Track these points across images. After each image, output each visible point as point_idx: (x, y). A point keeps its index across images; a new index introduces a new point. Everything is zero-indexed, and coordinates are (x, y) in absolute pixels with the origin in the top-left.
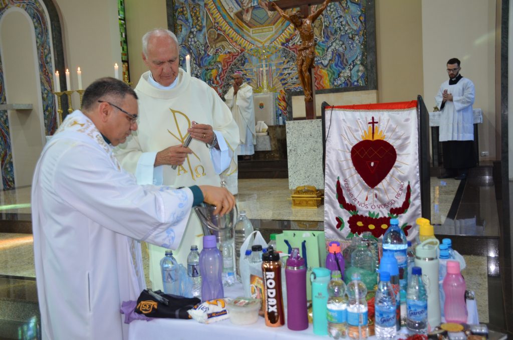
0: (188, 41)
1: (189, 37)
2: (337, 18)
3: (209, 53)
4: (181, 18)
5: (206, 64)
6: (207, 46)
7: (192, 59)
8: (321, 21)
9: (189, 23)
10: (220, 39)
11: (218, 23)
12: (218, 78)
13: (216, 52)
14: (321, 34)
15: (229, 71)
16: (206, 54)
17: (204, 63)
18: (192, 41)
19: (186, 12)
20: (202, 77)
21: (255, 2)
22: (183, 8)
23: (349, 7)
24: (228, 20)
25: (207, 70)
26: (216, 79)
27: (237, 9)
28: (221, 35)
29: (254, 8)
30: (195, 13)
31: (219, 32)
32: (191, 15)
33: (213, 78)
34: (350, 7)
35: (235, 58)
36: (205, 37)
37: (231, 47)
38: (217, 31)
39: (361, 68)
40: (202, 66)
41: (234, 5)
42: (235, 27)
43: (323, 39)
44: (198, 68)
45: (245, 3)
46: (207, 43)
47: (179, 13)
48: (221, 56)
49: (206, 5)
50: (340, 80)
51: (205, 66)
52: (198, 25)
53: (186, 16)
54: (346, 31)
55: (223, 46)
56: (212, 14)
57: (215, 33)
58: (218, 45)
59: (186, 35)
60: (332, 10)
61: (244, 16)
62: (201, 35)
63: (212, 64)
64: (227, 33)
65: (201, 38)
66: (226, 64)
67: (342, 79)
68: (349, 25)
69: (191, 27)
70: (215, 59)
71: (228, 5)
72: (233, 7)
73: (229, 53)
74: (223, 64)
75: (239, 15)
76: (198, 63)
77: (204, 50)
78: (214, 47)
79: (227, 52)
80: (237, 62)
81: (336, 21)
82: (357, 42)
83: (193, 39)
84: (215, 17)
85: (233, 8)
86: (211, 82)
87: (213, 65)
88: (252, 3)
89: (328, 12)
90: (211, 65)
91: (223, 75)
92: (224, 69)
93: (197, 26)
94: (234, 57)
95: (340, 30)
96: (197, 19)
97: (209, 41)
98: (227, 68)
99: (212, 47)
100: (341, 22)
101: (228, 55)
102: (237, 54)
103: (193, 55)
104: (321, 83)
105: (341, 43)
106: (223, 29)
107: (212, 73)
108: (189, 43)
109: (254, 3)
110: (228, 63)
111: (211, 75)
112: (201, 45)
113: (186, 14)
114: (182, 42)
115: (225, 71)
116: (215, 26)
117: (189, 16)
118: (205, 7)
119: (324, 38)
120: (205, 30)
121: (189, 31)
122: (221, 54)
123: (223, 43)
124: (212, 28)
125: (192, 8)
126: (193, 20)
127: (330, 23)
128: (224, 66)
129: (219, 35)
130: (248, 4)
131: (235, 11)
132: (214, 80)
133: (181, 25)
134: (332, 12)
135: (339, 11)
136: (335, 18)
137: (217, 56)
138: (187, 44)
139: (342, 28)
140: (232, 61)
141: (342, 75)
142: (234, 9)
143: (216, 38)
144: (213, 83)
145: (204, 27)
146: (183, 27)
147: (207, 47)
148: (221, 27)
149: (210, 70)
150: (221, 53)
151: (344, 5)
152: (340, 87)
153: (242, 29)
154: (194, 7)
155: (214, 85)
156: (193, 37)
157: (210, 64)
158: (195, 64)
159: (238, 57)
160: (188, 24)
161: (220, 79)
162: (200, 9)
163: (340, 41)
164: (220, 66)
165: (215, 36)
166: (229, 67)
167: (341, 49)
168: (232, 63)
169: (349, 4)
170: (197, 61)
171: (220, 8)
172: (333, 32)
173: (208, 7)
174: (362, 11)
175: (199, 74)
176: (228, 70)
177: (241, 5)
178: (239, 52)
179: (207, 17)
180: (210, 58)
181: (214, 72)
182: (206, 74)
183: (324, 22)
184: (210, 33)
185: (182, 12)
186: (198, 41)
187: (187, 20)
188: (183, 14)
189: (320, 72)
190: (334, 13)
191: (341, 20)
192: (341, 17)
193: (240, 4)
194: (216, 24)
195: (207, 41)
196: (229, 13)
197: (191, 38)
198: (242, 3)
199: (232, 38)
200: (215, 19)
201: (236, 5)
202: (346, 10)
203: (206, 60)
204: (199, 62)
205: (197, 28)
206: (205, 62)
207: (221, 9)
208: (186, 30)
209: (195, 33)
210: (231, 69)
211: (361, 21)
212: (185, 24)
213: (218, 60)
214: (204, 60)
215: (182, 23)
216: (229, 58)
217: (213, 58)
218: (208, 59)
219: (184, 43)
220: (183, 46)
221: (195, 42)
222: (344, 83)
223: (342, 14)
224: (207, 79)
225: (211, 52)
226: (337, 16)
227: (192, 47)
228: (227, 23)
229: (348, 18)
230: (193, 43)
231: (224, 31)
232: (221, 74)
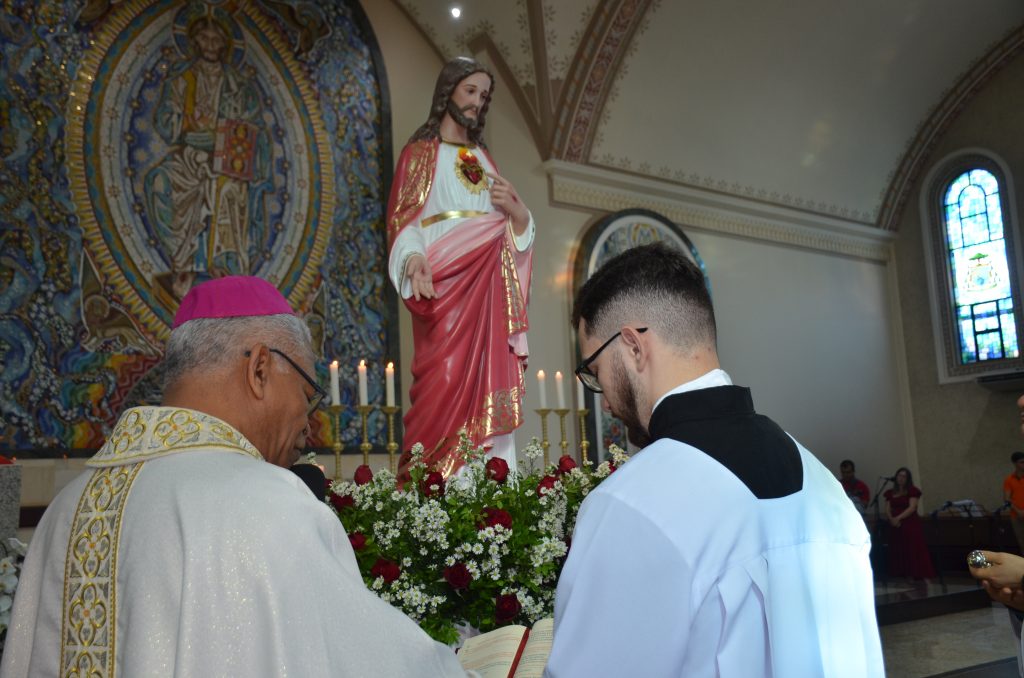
0: (30, 310)
1: (34, 301)
2: (345, 328)
3: (86, 347)
4: (14, 253)
5: (74, 369)
6: (80, 329)
7: (37, 353)
8: (321, 328)
9: (37, 270)
10: (116, 320)
11: (113, 287)
12: (104, 404)
13: (105, 348)
14: (319, 350)
15: (134, 392)
16: (78, 348)
17: (69, 365)
18: (39, 311)
19: (28, 244)
20: (61, 397)
21: (202, 265)
22: (21, 232)
23: (363, 315)
24: (138, 286)
25: (79, 382)
26: (99, 405)
27: (160, 268)
28: (120, 312)
29: (198, 275)
30: (55, 253)
31: (114, 305)
32: (44, 255)
33: (91, 401)
34: (366, 314)
35: (149, 367)
36: (78, 310)
37: (141, 341)
38: (110, 302)
39: (382, 416)
40: (63, 372)
41: (154, 260)
42: (153, 303)
43: (323, 358)
44: (53, 376)
45: (178, 262)
46: (81, 323)
47: (8, 240)
48: (117, 358)
49: (85, 242)
50: (350, 432)
51: (72, 374)
52: (63, 280)
53: (28, 253)
54: (360, 352)
55: (122, 338)
56: (100, 265)
57: (105, 306)
58: (110, 333)
59: (24, 296)
60: (338, 312)
61: (175, 286)
62: (67, 303)
63: (93, 371)
64: (134, 310)
65: (67, 310)
66: (127, 376)
67: (353, 431)
68: (363, 343)
69: (41, 279)
70: (99, 361)
71: (141, 257)
72: (151, 261)
73: (137, 353)
74: (119, 375)
75: (165, 281)
76: (52, 363)
77: (73, 338)
78: (99, 334)
79: (131, 351)
80: (154, 375)
81: (344, 332)
82: (376, 372)
83: (43, 309)
84: (106, 271)
85: (151, 265)
86: (87, 411)
87: (94, 374)
88: (195, 266)
89: (333, 315)
90: (90, 374)
91: (118, 398)
92: (121, 385)
93: (59, 282)
94: (147, 365)
95: (351, 349)
96: (60, 265)
97: (87, 321)
98: (130, 385)
99: (94, 335)
100: (352, 336)
101: (134, 357)
102: (156, 358)
103: (40, 343)
104: (320, 436)
105: (352, 370)
106: (126, 300)
107: (89, 391)
108: (33, 315)
109: (198, 266)
110: (131, 374)
111: (88, 395)
112: (66, 325)
113: (30, 247)
114: (11, 309)
115: (123, 391)
116: (105, 291)
117: (36, 253)
118: (83, 245)
119: (325, 356)
120: (79, 294)
121: (34, 287)
122: (116, 354)
123: (124, 331)
124: (98, 293)
125: (48, 241)
126: (48, 267)
127: (335, 333)
128: (123, 379)
129: (114, 313)
130: (185, 265)
131: (156, 271)
132: (95, 406)
133: (13, 270)
134: (338, 316)
135: (349, 316)
136: (343, 326)
137: (106, 355)
138: (25, 316)
139: (353, 346)
140: (143, 371)
141: (352, 424)
142: (155, 266)
143: (106, 316)
144: (91, 413)
145: (77, 287)
146: (16, 274)
147: (79, 332)
148: (121, 297)
149: (84, 385)
150: (119, 350)
151: (357, 309)
152: (350, 445)
153: (168, 310)
154: (52, 238)
155: (93, 419)
156: (45, 304)
157: (85, 369)
158: (44, 364)
159: (156, 366)
160: (33, 272)
161: (110, 406)
162: (68, 246)
163: (350, 366)
164: (111, 378)
165: (104, 312)
166: (135, 384)
167: (351, 380)
168: (142, 376)
169: (364, 309)
170: (52, 358)
171: (121, 257)
172: (340, 349)
173: (91, 247)
174: (382, 325)
175: (53, 389)
176: (131, 390)
177: (170, 263)
178: (159, 356)
179: (87, 268)
180: (88, 356)
181: (95, 390)
182: (73, 393)
183: (326, 330)
184: (92, 305)
185: (19, 241)
186: (58, 314)
187: (30, 262)
188: (21, 247)
189: (318, 416)
190: (341, 318)
191: (353, 331)
192: (351, 327)
193: (169, 260)
194: (108, 288)
195: (84, 319)
196: (143, 273)
197: (39, 305)
198: (173, 260)
199: (146, 325)
200: (107, 276)
201: (159, 260)
202: (360, 319)
203: (76, 360)
204: (56, 362)
205: (56, 285)
206: (73, 364)
207: (124, 259)
208: (27, 283)
209: (50, 295)
210: (140, 387)
211: (381, 340)
212: (22, 269)
213: (109, 364)
214: (71, 359)
215: (16, 265)
216: (136, 365)
217: (96, 359)
218: (81, 358)
219: (16, 312)
220: (12, 319)
221: (49, 316)
222: (356, 438)
223: (353, 322)
224: (75, 404)
225: (91, 345)
226: (345, 324)
227: (38, 324)
228: (136, 290)
229: (363, 332)
230: (42, 316)
231: (128, 307)
232: (113, 396)
